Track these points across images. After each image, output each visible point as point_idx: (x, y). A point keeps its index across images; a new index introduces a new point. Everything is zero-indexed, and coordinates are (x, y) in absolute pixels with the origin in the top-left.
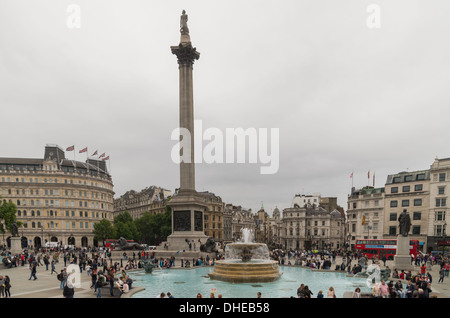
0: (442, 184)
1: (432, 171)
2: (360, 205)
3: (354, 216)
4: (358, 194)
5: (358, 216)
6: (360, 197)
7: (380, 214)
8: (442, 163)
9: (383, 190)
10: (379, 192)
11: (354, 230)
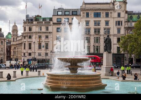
0: (88, 19)
1: (82, 10)
2: (35, 29)
3: (30, 37)
4: (32, 20)
5: (34, 37)
6: (35, 23)
7: (49, 37)
8: (87, 6)
9: (51, 19)
10: (48, 20)
11: (30, 48)
